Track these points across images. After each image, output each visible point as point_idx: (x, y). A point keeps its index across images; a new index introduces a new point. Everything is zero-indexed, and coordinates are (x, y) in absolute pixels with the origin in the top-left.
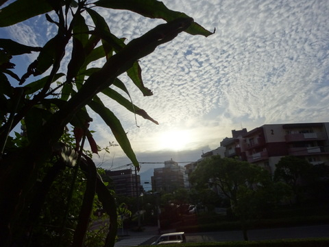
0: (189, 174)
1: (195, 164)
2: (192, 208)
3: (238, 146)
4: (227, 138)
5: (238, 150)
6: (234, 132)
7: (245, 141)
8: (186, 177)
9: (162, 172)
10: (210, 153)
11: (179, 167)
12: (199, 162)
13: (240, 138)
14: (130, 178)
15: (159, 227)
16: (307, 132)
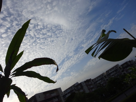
16: (52, 93)
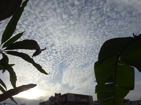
3: (56, 101)
4: (52, 96)
5: (56, 102)
6: (56, 94)
7: (59, 99)
13: (58, 97)
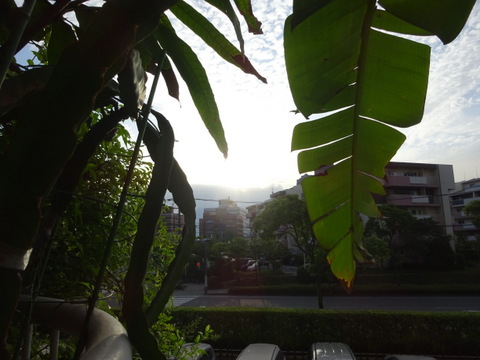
0: (251, 219)
1: (261, 207)
2: (251, 264)
4: (307, 175)
8: (246, 222)
9: (214, 213)
10: (283, 193)
11: (239, 210)
12: (266, 203)
14: (170, 218)
15: (206, 285)
